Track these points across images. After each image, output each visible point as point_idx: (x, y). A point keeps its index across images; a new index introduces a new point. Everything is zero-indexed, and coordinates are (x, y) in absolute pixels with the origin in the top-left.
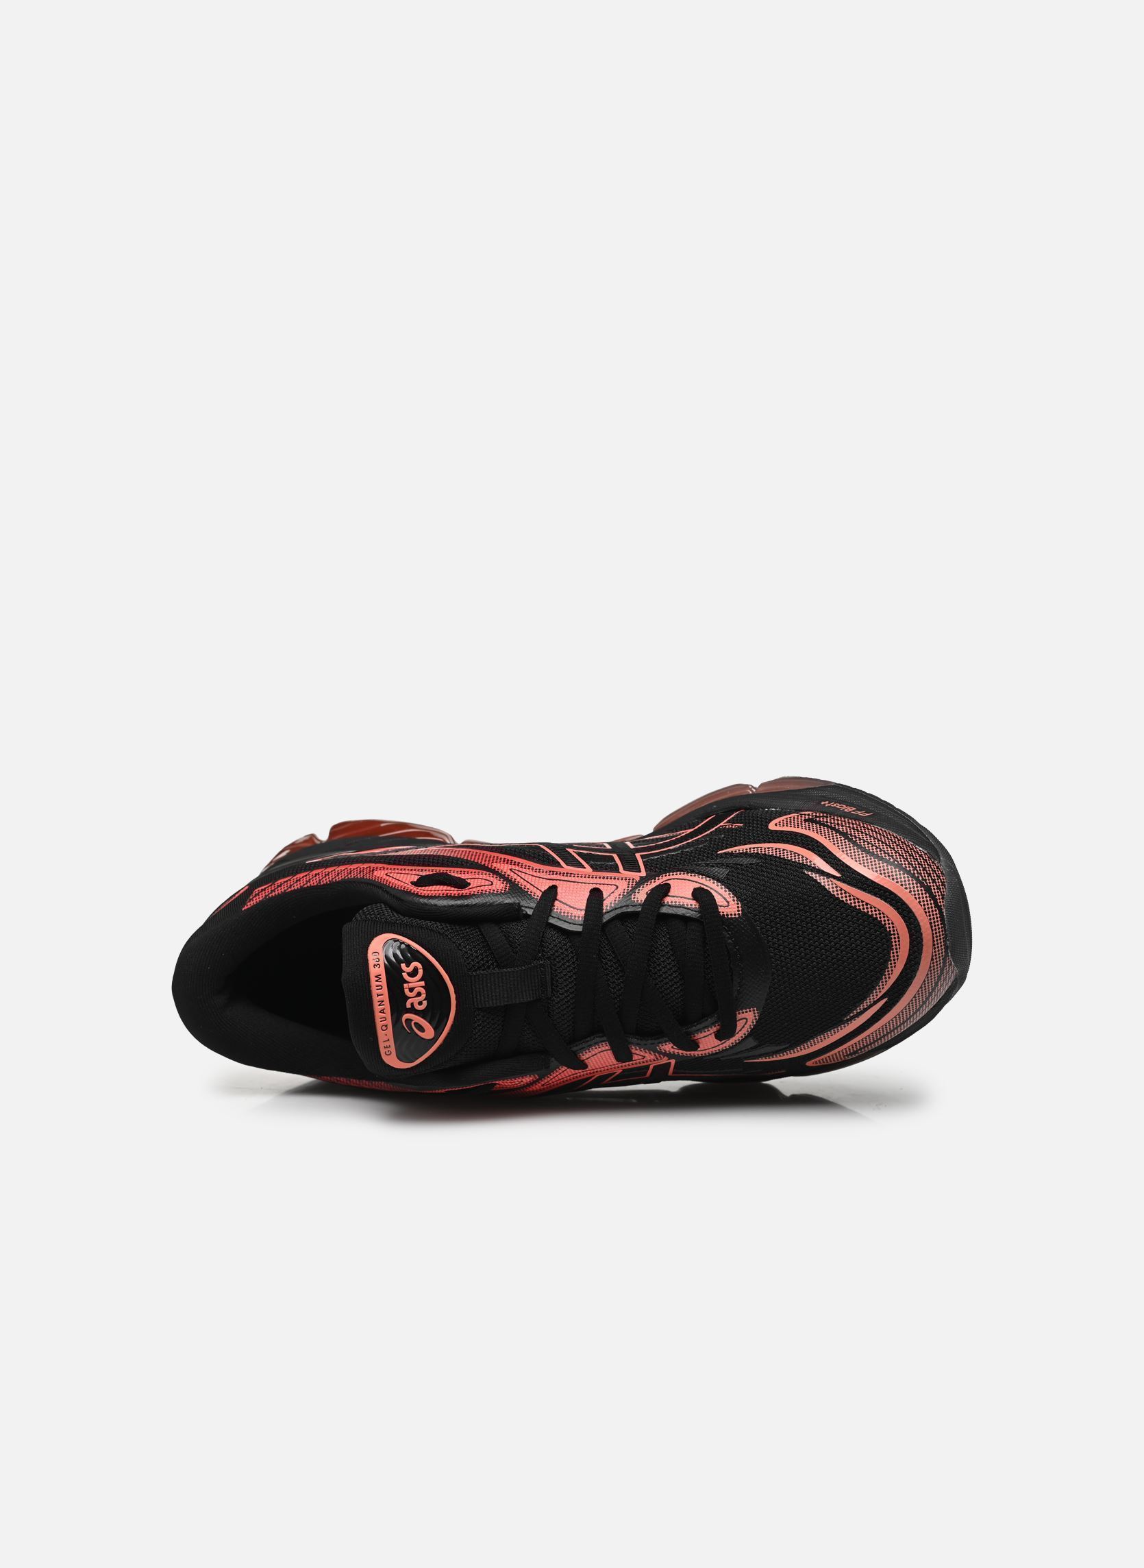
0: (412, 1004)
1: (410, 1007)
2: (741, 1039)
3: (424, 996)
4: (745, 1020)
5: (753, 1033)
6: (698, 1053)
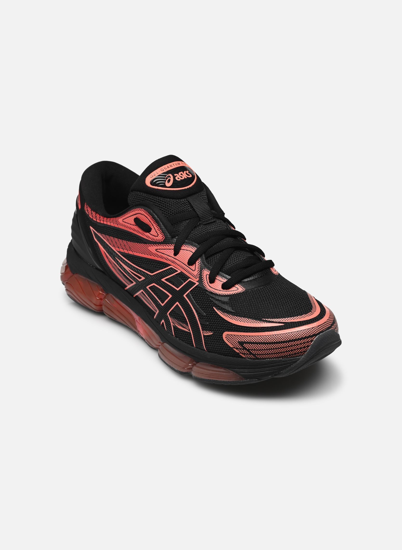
0: (177, 176)
1: (175, 175)
3: (182, 179)
4: (237, 289)
6: (208, 286)
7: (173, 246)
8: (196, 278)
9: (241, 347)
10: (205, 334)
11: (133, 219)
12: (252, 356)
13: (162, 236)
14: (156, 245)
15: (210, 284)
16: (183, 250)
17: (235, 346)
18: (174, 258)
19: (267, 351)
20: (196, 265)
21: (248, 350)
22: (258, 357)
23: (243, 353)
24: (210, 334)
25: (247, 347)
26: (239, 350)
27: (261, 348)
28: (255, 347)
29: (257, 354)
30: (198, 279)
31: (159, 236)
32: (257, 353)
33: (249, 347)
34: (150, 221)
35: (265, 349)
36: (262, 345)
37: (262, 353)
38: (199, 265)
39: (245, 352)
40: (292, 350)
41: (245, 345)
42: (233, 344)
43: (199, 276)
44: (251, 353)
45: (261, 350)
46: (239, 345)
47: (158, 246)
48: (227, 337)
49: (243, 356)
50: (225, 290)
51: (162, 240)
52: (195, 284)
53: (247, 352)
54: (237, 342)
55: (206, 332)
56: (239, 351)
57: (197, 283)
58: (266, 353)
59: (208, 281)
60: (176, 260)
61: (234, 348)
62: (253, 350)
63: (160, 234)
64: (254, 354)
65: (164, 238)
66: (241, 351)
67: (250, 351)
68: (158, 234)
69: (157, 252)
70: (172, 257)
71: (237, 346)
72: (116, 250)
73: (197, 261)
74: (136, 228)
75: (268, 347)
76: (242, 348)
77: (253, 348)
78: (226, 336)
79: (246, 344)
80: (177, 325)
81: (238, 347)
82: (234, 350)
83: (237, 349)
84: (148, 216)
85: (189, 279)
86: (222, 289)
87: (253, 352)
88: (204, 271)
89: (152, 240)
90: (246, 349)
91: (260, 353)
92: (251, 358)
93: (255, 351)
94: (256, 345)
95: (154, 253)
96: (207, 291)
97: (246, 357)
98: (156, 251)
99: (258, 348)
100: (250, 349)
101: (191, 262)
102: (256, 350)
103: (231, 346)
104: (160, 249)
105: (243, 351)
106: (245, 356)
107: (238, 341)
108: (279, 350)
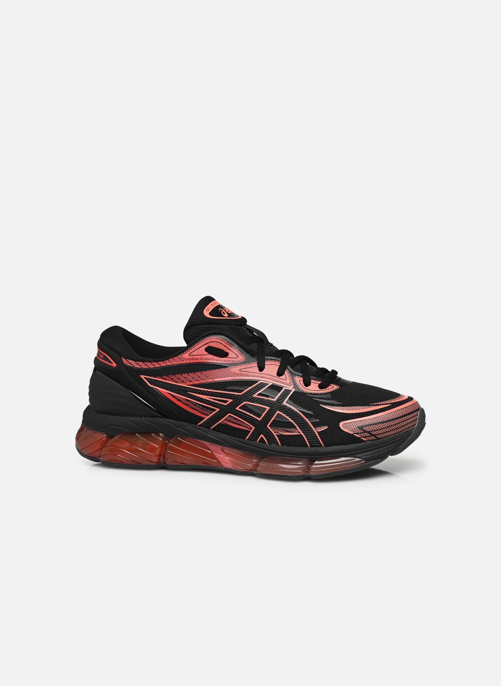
2: (326, 392)
4: (333, 387)
5: (332, 393)
6: (306, 390)
7: (255, 363)
8: (291, 386)
9: (361, 431)
10: (319, 430)
11: (204, 349)
12: (373, 438)
13: (243, 357)
14: (238, 366)
15: (306, 388)
16: (267, 365)
17: (355, 432)
18: (260, 374)
19: (386, 429)
20: (286, 374)
21: (369, 432)
22: (379, 436)
23: (364, 436)
24: (325, 428)
25: (368, 430)
26: (360, 434)
27: (380, 427)
28: (375, 428)
29: (377, 435)
30: (293, 386)
31: (239, 357)
32: (378, 433)
33: (369, 429)
34: (225, 346)
35: (384, 427)
36: (381, 425)
37: (382, 432)
38: (288, 374)
39: (366, 435)
40: (406, 425)
41: (365, 429)
42: (352, 431)
43: (292, 383)
44: (372, 435)
45: (381, 429)
46: (359, 430)
47: (241, 366)
48: (345, 426)
49: (364, 439)
50: (323, 389)
51: (243, 360)
52: (291, 391)
53: (368, 434)
54: (356, 428)
55: (319, 428)
56: (360, 436)
57: (293, 390)
58: (386, 432)
59: (304, 386)
60: (264, 375)
61: (355, 433)
62: (374, 431)
63: (240, 355)
64: (375, 434)
65: (245, 358)
66: (361, 435)
67: (371, 432)
68: (237, 356)
69: (242, 372)
70: (259, 373)
71: (357, 431)
72: (187, 385)
73: (286, 371)
74: (210, 356)
75: (386, 425)
76: (363, 432)
77: (373, 429)
78: (343, 426)
79: (365, 427)
80: (283, 433)
81: (359, 431)
82: (354, 436)
83: (357, 434)
84: (222, 342)
85: (284, 388)
86: (320, 389)
87: (374, 433)
88: (295, 378)
89: (232, 362)
90: (366, 432)
91: (380, 432)
92: (372, 440)
93: (375, 432)
94: (375, 426)
95: (239, 374)
96: (306, 393)
97: (368, 440)
98: (240, 372)
99: (377, 428)
100: (371, 431)
101: (280, 373)
102: (376, 430)
103: (352, 433)
104: (243, 369)
105: (363, 434)
106: (366, 439)
107: (356, 426)
108: (396, 426)
